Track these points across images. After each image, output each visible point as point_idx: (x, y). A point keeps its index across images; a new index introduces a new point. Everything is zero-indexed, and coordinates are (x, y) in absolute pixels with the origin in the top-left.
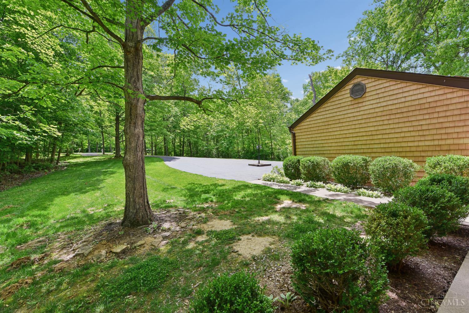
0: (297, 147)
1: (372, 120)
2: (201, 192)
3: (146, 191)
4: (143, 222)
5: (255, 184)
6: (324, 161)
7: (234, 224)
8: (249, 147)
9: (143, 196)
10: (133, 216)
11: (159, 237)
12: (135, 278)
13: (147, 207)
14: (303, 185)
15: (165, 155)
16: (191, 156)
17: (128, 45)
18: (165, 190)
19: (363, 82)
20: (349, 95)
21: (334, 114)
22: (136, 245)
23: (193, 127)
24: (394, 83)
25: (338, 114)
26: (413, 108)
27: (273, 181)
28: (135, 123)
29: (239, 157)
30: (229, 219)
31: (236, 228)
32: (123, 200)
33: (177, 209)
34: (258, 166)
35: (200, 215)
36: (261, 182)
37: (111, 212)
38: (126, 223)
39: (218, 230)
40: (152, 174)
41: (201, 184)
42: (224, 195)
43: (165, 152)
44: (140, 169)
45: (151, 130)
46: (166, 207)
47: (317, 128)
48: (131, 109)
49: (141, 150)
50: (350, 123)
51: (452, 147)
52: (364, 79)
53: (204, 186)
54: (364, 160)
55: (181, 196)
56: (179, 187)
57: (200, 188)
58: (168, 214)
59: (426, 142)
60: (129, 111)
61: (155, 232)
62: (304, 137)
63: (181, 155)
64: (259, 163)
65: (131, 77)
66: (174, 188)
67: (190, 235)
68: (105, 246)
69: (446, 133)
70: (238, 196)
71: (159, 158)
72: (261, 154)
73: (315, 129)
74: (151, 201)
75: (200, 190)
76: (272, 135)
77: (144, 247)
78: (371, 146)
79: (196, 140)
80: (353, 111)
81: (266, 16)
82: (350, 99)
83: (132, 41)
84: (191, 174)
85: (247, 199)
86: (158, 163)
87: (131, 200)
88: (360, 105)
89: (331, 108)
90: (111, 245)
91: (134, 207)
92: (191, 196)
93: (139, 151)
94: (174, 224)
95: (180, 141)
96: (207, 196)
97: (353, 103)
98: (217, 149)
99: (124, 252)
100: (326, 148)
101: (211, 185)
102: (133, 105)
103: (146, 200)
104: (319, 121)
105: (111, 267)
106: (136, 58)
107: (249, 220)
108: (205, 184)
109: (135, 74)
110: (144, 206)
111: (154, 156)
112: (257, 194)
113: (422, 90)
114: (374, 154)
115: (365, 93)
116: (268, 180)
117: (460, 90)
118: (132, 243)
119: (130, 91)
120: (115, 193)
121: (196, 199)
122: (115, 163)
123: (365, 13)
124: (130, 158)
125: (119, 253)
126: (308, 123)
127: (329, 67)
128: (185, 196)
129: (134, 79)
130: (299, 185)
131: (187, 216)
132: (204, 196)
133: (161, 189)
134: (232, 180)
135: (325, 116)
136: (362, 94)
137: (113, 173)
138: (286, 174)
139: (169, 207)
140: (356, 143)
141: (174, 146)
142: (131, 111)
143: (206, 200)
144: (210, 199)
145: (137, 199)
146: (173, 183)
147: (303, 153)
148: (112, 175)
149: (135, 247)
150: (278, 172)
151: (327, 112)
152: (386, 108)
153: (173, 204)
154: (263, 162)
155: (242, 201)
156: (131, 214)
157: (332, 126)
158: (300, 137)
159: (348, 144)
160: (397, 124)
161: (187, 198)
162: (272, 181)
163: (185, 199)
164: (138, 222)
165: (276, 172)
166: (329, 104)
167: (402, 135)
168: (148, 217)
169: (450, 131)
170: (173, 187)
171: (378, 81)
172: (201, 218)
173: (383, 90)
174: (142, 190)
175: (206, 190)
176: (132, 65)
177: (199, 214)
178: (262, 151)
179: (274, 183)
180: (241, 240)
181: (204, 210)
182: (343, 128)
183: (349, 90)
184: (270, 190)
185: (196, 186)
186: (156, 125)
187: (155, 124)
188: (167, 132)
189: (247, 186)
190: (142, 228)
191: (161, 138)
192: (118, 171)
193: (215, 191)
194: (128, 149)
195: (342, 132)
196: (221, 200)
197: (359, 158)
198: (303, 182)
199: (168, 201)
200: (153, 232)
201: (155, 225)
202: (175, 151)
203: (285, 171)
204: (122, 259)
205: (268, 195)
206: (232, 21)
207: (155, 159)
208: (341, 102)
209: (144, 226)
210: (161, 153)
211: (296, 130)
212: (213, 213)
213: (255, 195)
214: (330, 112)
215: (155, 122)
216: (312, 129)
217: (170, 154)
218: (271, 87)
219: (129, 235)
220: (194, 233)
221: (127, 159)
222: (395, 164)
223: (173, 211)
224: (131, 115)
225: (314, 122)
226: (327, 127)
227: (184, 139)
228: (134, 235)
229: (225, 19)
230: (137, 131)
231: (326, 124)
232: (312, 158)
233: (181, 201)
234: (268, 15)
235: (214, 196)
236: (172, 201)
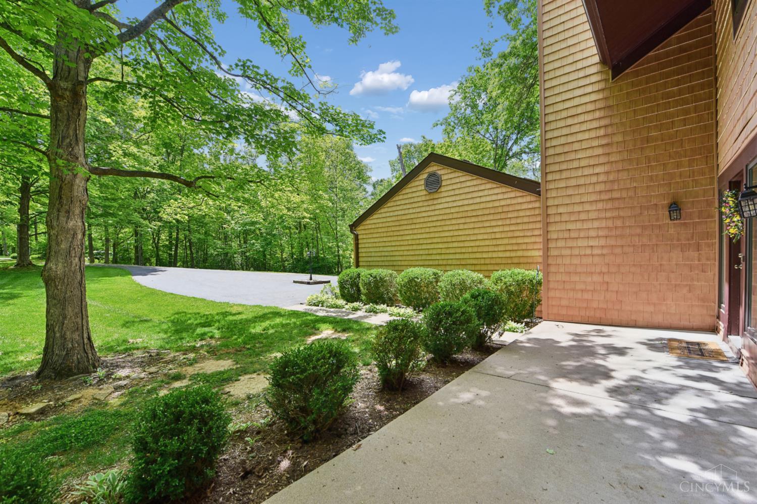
0: (360, 255)
1: (448, 222)
2: (196, 324)
3: (87, 322)
4: (78, 369)
5: (292, 311)
6: (391, 275)
7: (237, 363)
8: (302, 254)
9: (80, 328)
10: (60, 361)
11: (107, 388)
12: (62, 437)
13: (87, 347)
14: (360, 310)
15: (137, 263)
16: (192, 267)
17: (60, 86)
18: (126, 324)
19: (439, 172)
20: (423, 188)
21: (407, 212)
22: (64, 401)
23: (187, 217)
24: (470, 178)
25: (411, 211)
26: (487, 212)
27: (322, 306)
28: (68, 212)
29: (284, 270)
30: (232, 358)
31: (237, 368)
32: (37, 344)
33: (146, 350)
34: (308, 283)
35: (184, 356)
36: (301, 308)
37: (13, 363)
38: (46, 373)
39: (209, 372)
40: (102, 298)
41: (199, 313)
42: (235, 327)
43: (137, 258)
44: (76, 284)
45: (106, 215)
46: (126, 350)
47: (386, 230)
48: (61, 188)
49: (78, 255)
50: (425, 225)
51: (522, 260)
52: (440, 168)
53: (204, 315)
54: (435, 274)
55: (159, 332)
56: (156, 318)
57: (196, 319)
58: (129, 359)
59: (499, 253)
60: (57, 191)
61: (101, 381)
62: (369, 241)
63: (172, 263)
64: (311, 279)
65: (63, 138)
66: (146, 321)
67: (162, 381)
68: (4, 406)
69: (516, 244)
70: (257, 329)
71: (121, 268)
72: (320, 265)
73: (383, 230)
74: (97, 342)
75: (196, 322)
76: (339, 234)
77: (80, 402)
78: (446, 257)
79: (202, 237)
80: (427, 209)
81: (305, 66)
82: (424, 193)
83: (66, 79)
84: (182, 297)
85: (271, 331)
86: (118, 278)
87: (58, 335)
88: (435, 202)
89: (403, 202)
90: (17, 405)
91: (63, 346)
92: (177, 332)
93: (75, 256)
94: (139, 370)
95: (171, 237)
96: (206, 329)
97: (428, 198)
98: (243, 253)
99: (42, 412)
100: (397, 258)
101: (217, 314)
102: (66, 182)
103: (85, 335)
104: (389, 219)
105: (19, 431)
106: (73, 108)
107: (261, 357)
108: (207, 313)
109: (71, 133)
110: (82, 345)
111: (111, 264)
112: (287, 324)
113: (496, 191)
114: (446, 266)
115: (440, 187)
116: (315, 305)
117: (529, 195)
118: (58, 399)
119: (60, 162)
120: (19, 332)
121: (184, 335)
122: (17, 278)
123: (470, 69)
124: (57, 267)
125: (34, 413)
126: (375, 221)
127: (424, 137)
128: (166, 332)
129: (68, 140)
130: (356, 309)
131: (162, 359)
132: (200, 330)
133: (121, 322)
134: (257, 306)
135: (396, 213)
136: (437, 188)
137: (13, 297)
138: (342, 295)
139: (130, 349)
140: (431, 252)
141: (157, 247)
142: (60, 191)
143: (202, 337)
144: (210, 335)
145: (68, 333)
146: (146, 312)
147: (368, 264)
148: (11, 302)
149: (63, 404)
150: (332, 292)
151: (398, 208)
152: (461, 209)
153: (140, 345)
154: (317, 277)
155: (262, 334)
156: (55, 358)
157: (404, 227)
158: (365, 241)
159: (421, 252)
160: (472, 230)
161: (169, 334)
162: (320, 305)
163: (165, 336)
164: (70, 370)
165: (330, 293)
166: (401, 197)
167: (478, 243)
168: (88, 361)
169: (520, 241)
170: (145, 318)
171: (454, 173)
172: (185, 360)
173: (459, 186)
174: (79, 320)
175: (206, 322)
176: (66, 118)
177: (184, 354)
178: (323, 259)
179: (322, 308)
180: (239, 380)
181: (194, 349)
182: (415, 231)
183: (423, 180)
184: (309, 318)
185: (190, 316)
186: (117, 206)
187: (115, 204)
188: (142, 220)
189: (277, 314)
190: (78, 378)
191: (128, 230)
192: (25, 293)
193: (223, 323)
194: (53, 253)
195: (415, 237)
196: (228, 335)
197: (428, 272)
198: (362, 305)
199: (131, 341)
200: (97, 383)
201: (101, 372)
202: (158, 256)
203: (341, 291)
204: (38, 421)
205: (306, 324)
206: (245, 71)
207: (112, 271)
208: (414, 195)
209: (80, 375)
210: (127, 260)
211: (360, 230)
212: (208, 352)
213: (283, 326)
214: (401, 207)
215: (114, 200)
216: (380, 230)
217: (148, 260)
218: (340, 156)
219: (52, 389)
220: (169, 379)
221: (51, 269)
222: (463, 279)
223: (138, 354)
224: (61, 198)
225: (382, 220)
226: (398, 228)
227: (177, 234)
228: (60, 389)
229: (234, 66)
230: (71, 224)
231: (397, 223)
232: (375, 271)
233: (157, 340)
234: (307, 65)
235: (219, 329)
236: (139, 340)
